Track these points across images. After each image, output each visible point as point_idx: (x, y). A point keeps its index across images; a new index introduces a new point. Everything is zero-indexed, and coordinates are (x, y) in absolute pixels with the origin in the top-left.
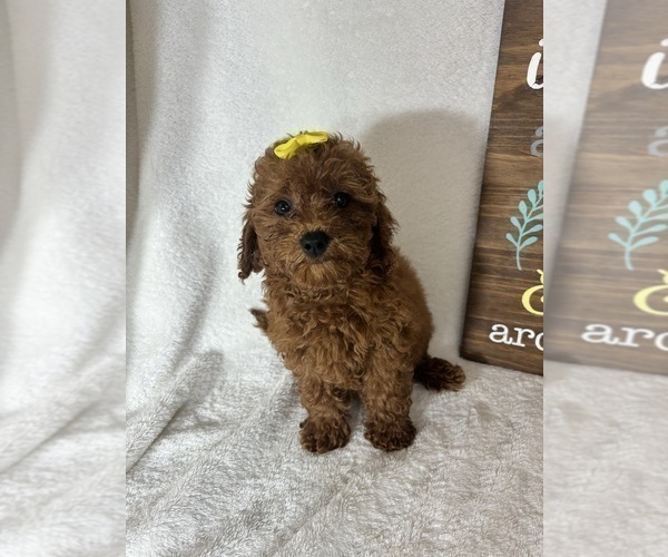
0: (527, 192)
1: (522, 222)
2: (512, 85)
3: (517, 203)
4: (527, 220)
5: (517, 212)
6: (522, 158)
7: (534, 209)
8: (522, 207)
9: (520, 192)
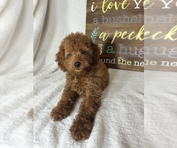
0: (93, 31)
1: (93, 37)
2: (89, 11)
3: (92, 33)
4: (94, 36)
5: (92, 35)
6: (92, 24)
7: (95, 34)
8: (93, 34)
9: (92, 31)
